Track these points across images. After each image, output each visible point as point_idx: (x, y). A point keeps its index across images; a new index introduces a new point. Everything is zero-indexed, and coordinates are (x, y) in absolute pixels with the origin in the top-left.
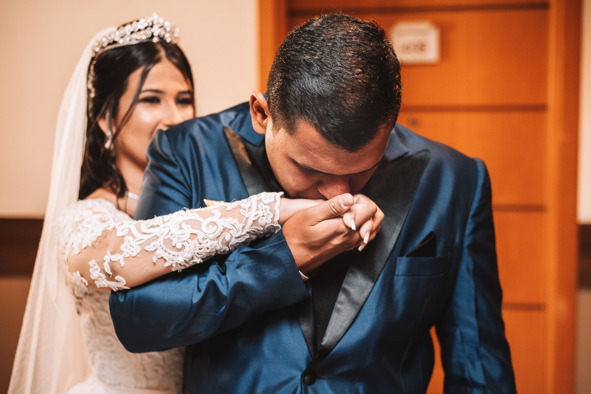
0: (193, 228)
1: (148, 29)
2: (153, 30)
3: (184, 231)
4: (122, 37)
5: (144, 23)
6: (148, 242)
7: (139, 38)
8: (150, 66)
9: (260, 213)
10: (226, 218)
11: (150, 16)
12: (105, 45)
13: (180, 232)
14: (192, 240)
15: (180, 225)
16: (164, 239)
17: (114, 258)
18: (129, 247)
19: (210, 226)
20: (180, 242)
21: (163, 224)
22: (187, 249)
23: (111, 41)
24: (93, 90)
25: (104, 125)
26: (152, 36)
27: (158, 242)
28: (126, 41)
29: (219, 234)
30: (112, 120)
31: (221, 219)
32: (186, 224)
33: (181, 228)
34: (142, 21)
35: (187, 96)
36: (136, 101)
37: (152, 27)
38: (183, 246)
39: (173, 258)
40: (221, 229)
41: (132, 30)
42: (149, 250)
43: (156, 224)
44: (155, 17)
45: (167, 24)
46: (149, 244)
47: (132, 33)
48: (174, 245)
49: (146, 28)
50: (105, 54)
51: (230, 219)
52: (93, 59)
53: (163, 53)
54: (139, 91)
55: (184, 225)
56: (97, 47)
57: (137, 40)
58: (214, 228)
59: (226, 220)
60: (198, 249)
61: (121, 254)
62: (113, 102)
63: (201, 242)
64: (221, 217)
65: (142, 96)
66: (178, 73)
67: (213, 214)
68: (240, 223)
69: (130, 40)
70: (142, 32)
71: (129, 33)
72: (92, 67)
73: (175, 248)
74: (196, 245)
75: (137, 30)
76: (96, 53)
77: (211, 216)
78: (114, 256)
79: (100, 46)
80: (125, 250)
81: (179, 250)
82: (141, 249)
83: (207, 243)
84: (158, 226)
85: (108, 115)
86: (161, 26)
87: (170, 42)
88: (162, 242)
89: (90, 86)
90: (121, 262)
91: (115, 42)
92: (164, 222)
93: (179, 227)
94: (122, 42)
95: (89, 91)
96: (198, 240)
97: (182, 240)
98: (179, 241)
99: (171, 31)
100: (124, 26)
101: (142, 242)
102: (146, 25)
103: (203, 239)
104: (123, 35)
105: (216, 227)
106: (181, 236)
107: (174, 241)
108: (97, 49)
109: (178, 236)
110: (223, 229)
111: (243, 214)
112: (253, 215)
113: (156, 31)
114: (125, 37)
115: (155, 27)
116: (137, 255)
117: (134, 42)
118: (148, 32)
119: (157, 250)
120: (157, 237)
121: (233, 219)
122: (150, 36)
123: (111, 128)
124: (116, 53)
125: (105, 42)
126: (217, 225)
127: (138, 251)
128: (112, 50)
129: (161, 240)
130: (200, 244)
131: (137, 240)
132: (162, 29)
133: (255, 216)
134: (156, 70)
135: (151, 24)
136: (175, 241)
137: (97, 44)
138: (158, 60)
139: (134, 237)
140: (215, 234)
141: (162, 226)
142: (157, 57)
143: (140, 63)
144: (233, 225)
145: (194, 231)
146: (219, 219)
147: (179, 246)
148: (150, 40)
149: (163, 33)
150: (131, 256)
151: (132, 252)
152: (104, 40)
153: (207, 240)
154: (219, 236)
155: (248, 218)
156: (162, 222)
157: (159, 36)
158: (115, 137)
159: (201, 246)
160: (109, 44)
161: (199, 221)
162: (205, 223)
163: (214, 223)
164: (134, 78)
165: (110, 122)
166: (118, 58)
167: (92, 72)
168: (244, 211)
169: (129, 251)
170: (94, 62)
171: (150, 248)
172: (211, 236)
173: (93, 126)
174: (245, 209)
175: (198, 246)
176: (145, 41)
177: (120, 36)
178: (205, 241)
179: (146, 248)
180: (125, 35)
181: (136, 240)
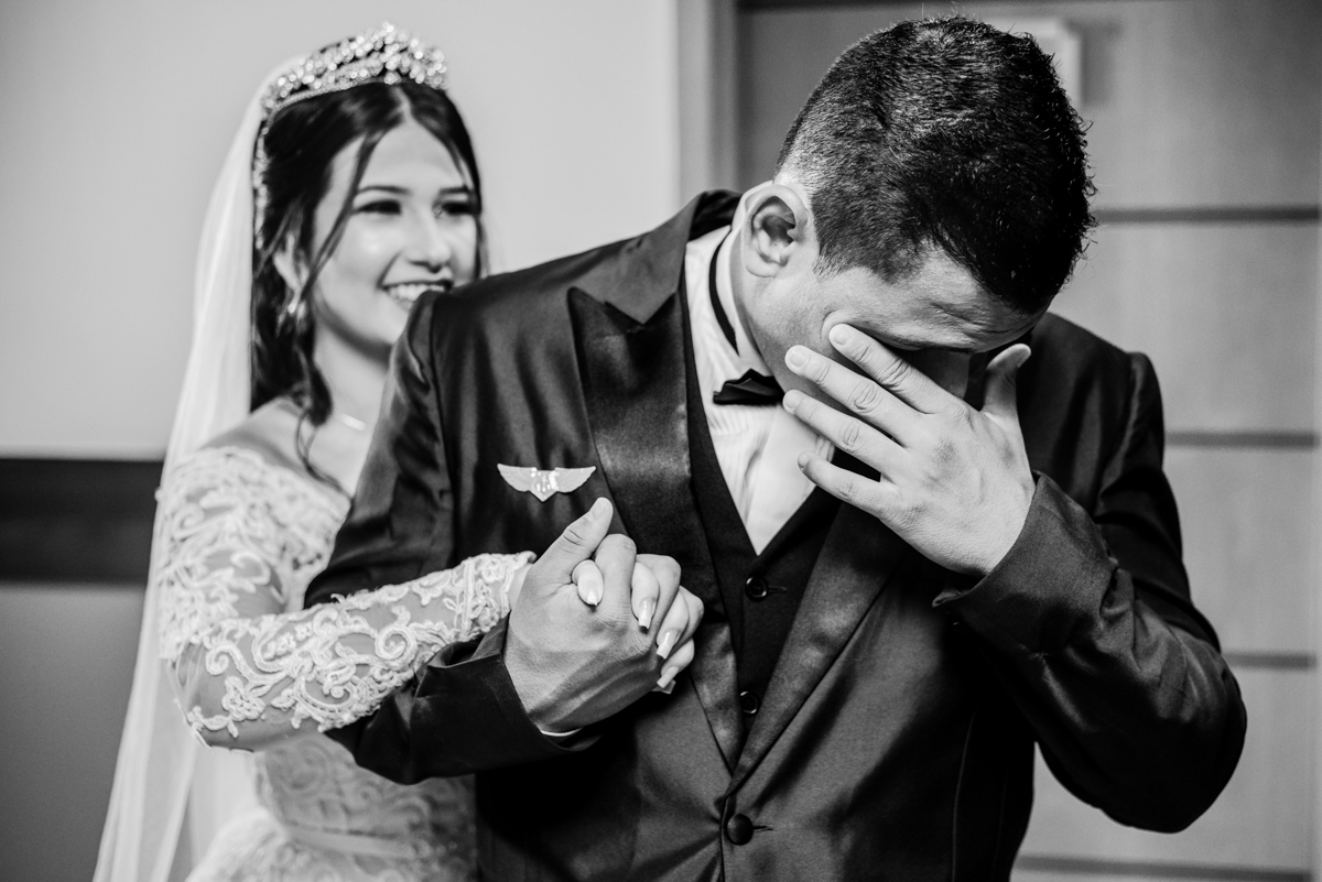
0: (359, 653)
1: (375, 55)
2: (384, 58)
3: (342, 663)
4: (319, 76)
5: (366, 42)
6: (277, 689)
7: (354, 75)
8: (377, 136)
9: (481, 600)
10: (421, 622)
11: (379, 28)
12: (284, 94)
13: (334, 664)
14: (360, 677)
15: (333, 649)
16: (307, 682)
17: (211, 723)
18: (239, 702)
19: (392, 643)
20: (338, 685)
21: (298, 647)
22: (354, 696)
23: (297, 86)
24: (263, 191)
25: (284, 264)
26: (384, 71)
27: (295, 689)
28: (328, 83)
29: (413, 657)
30: (302, 253)
31: (412, 625)
32: (344, 645)
33: (336, 656)
34: (360, 40)
35: (462, 198)
36: (347, 211)
37: (382, 50)
38: (347, 694)
39: (332, 716)
40: (413, 644)
41: (338, 59)
42: (280, 706)
43: (284, 650)
44: (389, 31)
45: (414, 44)
46: (279, 694)
47: (340, 65)
48: (327, 692)
49: (369, 54)
50: (284, 114)
51: (428, 623)
52: (263, 124)
53: (405, 107)
54: (354, 190)
55: (339, 648)
56: (269, 98)
57: (351, 80)
58: (400, 648)
59: (421, 626)
60: (376, 692)
61: (227, 715)
62: (300, 216)
63: (378, 677)
64: (411, 622)
65: (360, 200)
66: (439, 150)
67: (394, 617)
68: (449, 629)
69: (336, 81)
70: (362, 63)
71: (332, 67)
72: (261, 143)
73: (330, 698)
74: (372, 687)
75: (350, 58)
76: (269, 111)
77: (392, 622)
78: (211, 719)
79: (275, 97)
80: (233, 707)
81: (338, 701)
82: (264, 704)
83: (391, 678)
84: (288, 653)
85: (291, 241)
86: (402, 48)
87: (423, 83)
88: (303, 686)
89: (258, 181)
90: (230, 731)
91: (304, 87)
92: (300, 643)
93: (330, 654)
94: (319, 87)
95: (255, 192)
96: (372, 677)
97: (342, 680)
98: (336, 682)
99: (423, 58)
100: (323, 51)
101: (265, 690)
102: (368, 47)
103: (383, 672)
104: (321, 71)
105: (403, 643)
106: (338, 673)
107: (326, 684)
108: (271, 104)
109: (333, 673)
110: (419, 646)
111: (452, 608)
112: (470, 609)
113: (392, 59)
114: (326, 74)
115: (390, 51)
116: (259, 717)
117: (345, 85)
118: (375, 63)
119: (297, 705)
120: (290, 681)
121: (435, 623)
122: (378, 71)
123: (298, 271)
124: (305, 107)
125: (285, 85)
126: (404, 639)
127: (261, 709)
128: (299, 102)
129: (301, 684)
130: (379, 682)
131: (253, 686)
132: (405, 54)
133: (474, 609)
134: (389, 142)
135: (379, 46)
136: (328, 683)
137: (268, 93)
138: (395, 122)
139: (245, 681)
140: (404, 658)
141: (297, 652)
142: (392, 114)
143: (358, 127)
144: (438, 636)
145: (363, 659)
146: (407, 625)
147: (338, 692)
148: (380, 80)
149: (406, 62)
150: (247, 719)
151: (249, 710)
152: (282, 82)
153: (391, 673)
154: (413, 661)
155: (460, 616)
156: (293, 644)
157: (398, 70)
158: (307, 293)
159: (381, 686)
160: (293, 92)
161: (368, 636)
162: (380, 638)
163: (398, 637)
164: (344, 163)
165: (296, 258)
166: (311, 120)
167: (261, 153)
168: (451, 602)
169: (241, 709)
170: (265, 131)
171: (281, 701)
172: (396, 664)
173: (262, 265)
174: (453, 598)
175: (376, 687)
176: (367, 82)
177: (316, 72)
178: (386, 676)
179: (275, 702)
180: (326, 70)
181: (249, 687)
